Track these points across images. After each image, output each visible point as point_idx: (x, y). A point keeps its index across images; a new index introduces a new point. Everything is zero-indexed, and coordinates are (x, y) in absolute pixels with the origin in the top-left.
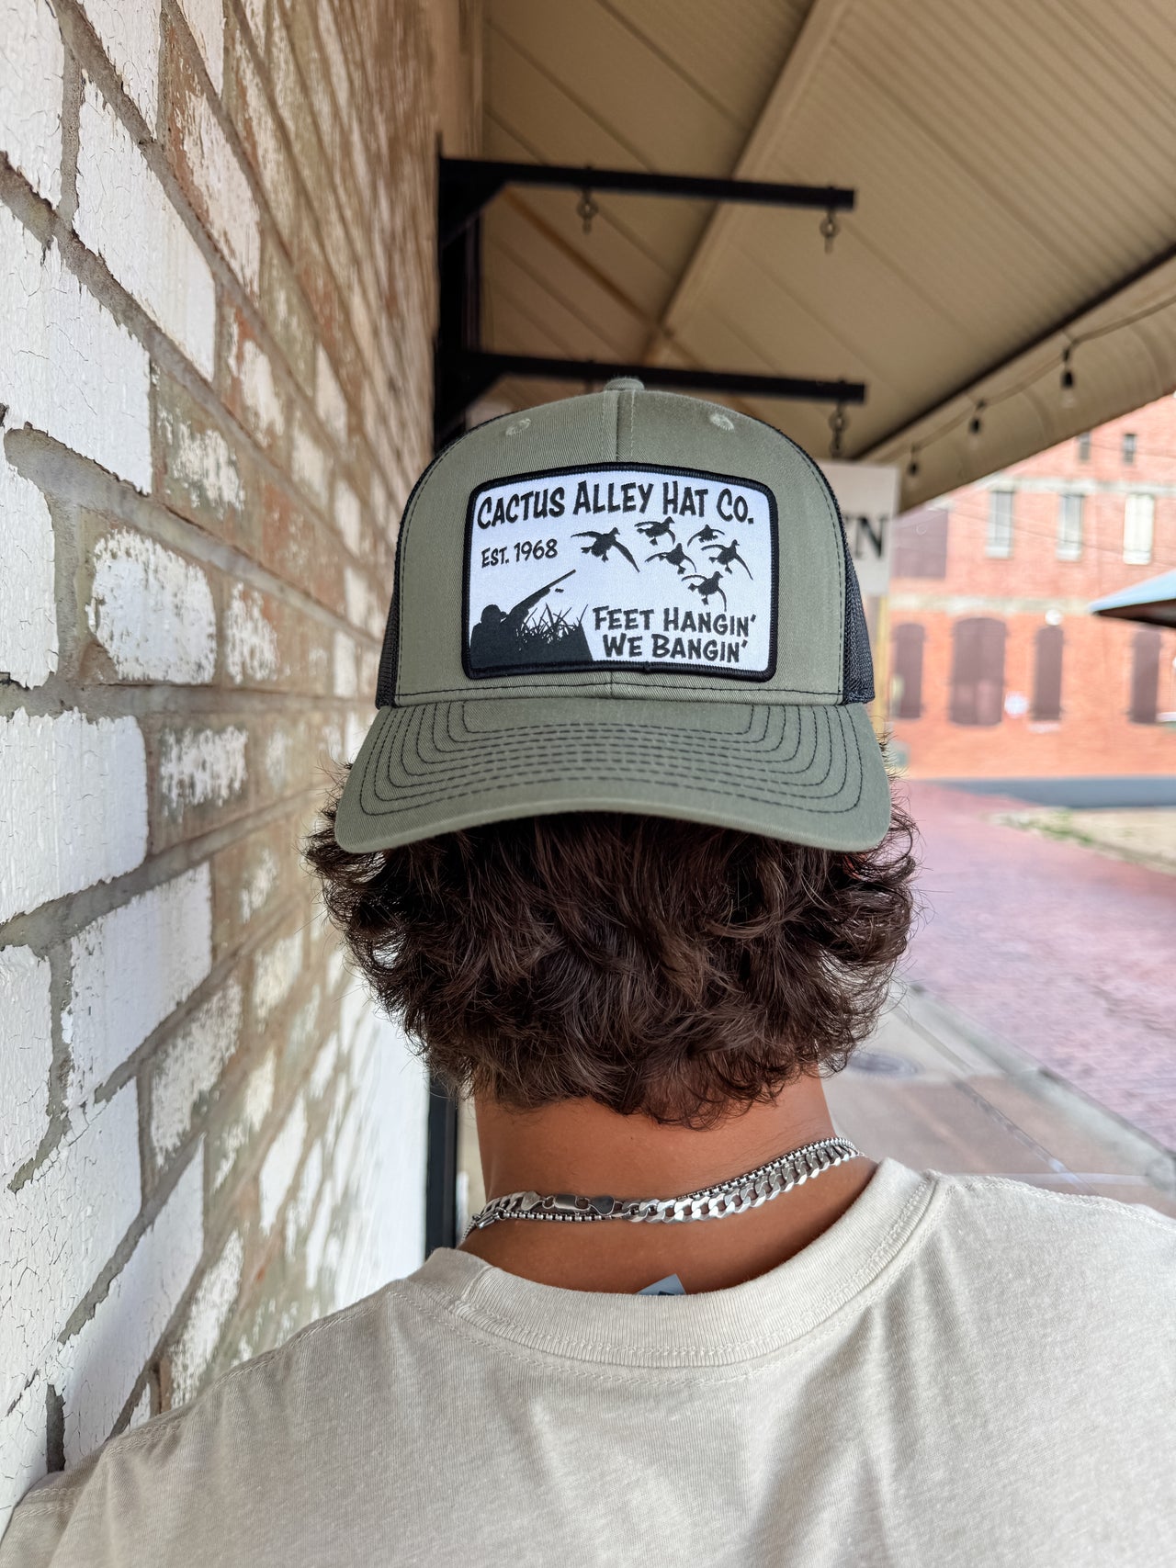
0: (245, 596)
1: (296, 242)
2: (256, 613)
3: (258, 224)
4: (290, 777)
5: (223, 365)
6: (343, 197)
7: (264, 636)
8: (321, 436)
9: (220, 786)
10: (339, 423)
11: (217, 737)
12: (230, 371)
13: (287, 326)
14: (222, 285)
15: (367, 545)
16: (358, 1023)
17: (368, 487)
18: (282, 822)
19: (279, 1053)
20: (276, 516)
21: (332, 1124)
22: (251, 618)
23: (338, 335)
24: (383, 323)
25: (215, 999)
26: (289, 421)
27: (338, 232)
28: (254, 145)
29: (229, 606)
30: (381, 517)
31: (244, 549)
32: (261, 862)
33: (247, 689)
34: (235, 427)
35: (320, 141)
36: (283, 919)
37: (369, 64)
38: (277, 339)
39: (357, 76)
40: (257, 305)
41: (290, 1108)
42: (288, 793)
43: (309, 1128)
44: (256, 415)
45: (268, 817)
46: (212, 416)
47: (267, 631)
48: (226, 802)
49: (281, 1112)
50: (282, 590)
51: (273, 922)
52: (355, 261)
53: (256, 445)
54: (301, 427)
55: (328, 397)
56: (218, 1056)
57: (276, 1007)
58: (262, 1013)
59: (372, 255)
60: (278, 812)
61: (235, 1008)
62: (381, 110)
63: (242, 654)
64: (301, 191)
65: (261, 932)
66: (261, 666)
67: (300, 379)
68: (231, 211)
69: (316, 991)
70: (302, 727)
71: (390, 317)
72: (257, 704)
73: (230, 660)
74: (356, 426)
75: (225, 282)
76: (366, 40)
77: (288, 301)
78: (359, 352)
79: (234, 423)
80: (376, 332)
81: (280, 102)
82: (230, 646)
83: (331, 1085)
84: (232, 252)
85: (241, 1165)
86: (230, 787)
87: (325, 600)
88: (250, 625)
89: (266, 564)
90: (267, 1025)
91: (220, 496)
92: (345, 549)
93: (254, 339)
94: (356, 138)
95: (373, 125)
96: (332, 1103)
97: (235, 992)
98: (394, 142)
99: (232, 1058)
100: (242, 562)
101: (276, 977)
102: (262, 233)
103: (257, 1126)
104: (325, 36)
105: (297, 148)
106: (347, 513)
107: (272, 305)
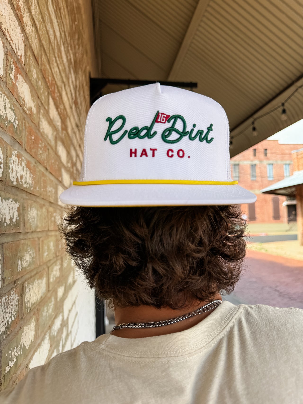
0: (19, 156)
1: (40, 60)
2: (23, 164)
3: (24, 41)
4: (39, 225)
5: (8, 75)
6: (58, 62)
7: (27, 173)
8: (51, 122)
9: (5, 218)
10: (59, 123)
11: (4, 200)
12: (11, 78)
13: (37, 82)
14: (7, 49)
15: (70, 165)
16: (70, 311)
17: (70, 149)
18: (37, 239)
19: (37, 320)
20: (33, 138)
21: (61, 344)
22: (21, 165)
23: (58, 99)
24: (73, 106)
25: (3, 299)
26: (38, 112)
27: (56, 69)
28: (22, 16)
29: (11, 157)
30: (74, 159)
31: (17, 140)
32: (27, 251)
33: (18, 188)
34: (14, 99)
35: (49, 39)
36: (37, 273)
37: (67, 35)
38: (32, 82)
39: (63, 34)
40: (23, 65)
41: (43, 340)
42: (38, 230)
43: (51, 346)
44: (23, 100)
45: (30, 236)
46: (2, 88)
47: (28, 173)
48: (9, 225)
49: (39, 341)
50: (36, 163)
51: (33, 274)
52: (63, 82)
53: (24, 111)
54: (43, 116)
55: (53, 113)
56: (6, 321)
57: (34, 303)
58: (29, 305)
59: (69, 86)
60: (35, 235)
61: (15, 302)
62: (71, 50)
63: (16, 175)
64: (41, 45)
65: (28, 276)
66: (25, 182)
67: (43, 102)
68: (10, 26)
69: (53, 299)
70: (44, 209)
71: (76, 107)
72: (24, 195)
73: (10, 175)
74: (65, 128)
75: (9, 49)
76: (65, 26)
77: (37, 73)
78: (65, 109)
79: (14, 98)
80: (71, 108)
81: (33, 13)
82: (10, 170)
83: (60, 331)
84: (12, 41)
85: (19, 363)
86: (11, 219)
87: (53, 173)
88: (20, 168)
89: (28, 151)
90: (30, 309)
91: (6, 116)
92: (61, 162)
93: (22, 76)
94: (62, 49)
95: (69, 52)
96: (61, 337)
97: (15, 297)
98: (75, 61)
99: (13, 321)
100: (17, 145)
101: (35, 293)
102: (25, 45)
103: (27, 348)
104: (51, 13)
105: (40, 33)
106: (62, 152)
107: (30, 71)
